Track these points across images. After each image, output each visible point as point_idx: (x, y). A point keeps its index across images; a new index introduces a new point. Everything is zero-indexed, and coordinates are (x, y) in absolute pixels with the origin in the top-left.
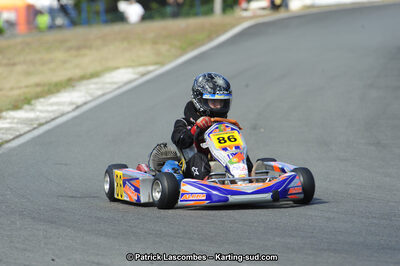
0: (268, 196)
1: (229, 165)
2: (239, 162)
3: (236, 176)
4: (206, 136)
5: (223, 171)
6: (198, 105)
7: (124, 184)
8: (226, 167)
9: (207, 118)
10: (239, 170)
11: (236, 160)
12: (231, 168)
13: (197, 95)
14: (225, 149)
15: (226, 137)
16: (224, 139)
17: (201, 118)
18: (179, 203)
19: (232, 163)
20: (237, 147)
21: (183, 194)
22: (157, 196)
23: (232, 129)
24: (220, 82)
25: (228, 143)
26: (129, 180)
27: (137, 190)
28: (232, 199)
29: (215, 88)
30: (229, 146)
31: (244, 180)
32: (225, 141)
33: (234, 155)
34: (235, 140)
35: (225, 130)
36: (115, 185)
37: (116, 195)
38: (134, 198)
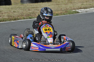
1: (47, 38)
3: (49, 42)
4: (41, 28)
6: (41, 17)
7: (15, 41)
10: (50, 40)
11: (49, 37)
13: (42, 14)
15: (47, 29)
18: (30, 49)
19: (48, 38)
20: (51, 32)
21: (31, 47)
23: (50, 26)
24: (49, 10)
25: (48, 31)
26: (16, 40)
27: (18, 44)
28: (47, 50)
30: (48, 32)
31: (52, 44)
32: (47, 30)
33: (49, 35)
34: (50, 30)
35: (47, 26)
36: (12, 41)
37: (12, 44)
38: (17, 46)
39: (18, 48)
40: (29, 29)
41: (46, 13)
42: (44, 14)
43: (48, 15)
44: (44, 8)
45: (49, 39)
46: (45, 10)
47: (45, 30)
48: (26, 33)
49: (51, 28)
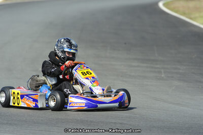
0: (117, 105)
1: (92, 87)
2: (97, 86)
3: (97, 93)
4: (74, 71)
5: (89, 90)
6: (60, 54)
8: (90, 88)
9: (71, 62)
10: (98, 90)
11: (95, 84)
12: (93, 89)
14: (87, 78)
16: (85, 73)
17: (68, 62)
18: (68, 108)
20: (93, 78)
22: (52, 104)
23: (87, 68)
24: (73, 42)
25: (88, 75)
26: (27, 95)
27: (36, 101)
28: (100, 106)
29: (71, 45)
30: (89, 77)
31: (102, 96)
32: (86, 75)
33: (94, 81)
34: (91, 74)
35: (83, 68)
36: (12, 98)
37: (11, 104)
38: (32, 105)
39: (36, 108)
40: (38, 76)
41: (68, 48)
42: (66, 50)
43: (72, 51)
44: (65, 39)
46: (67, 42)
47: (83, 74)
48: (35, 84)
49: (89, 70)
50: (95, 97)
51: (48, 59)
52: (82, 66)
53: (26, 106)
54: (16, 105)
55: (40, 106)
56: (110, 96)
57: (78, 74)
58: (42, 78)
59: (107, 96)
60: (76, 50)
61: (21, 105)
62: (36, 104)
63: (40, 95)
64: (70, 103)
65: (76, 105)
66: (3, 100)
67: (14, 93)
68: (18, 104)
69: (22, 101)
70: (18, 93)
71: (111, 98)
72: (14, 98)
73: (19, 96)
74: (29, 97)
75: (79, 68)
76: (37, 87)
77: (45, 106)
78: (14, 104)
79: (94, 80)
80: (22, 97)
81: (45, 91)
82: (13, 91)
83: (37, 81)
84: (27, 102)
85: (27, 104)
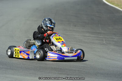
0: (76, 58)
2: (65, 47)
3: (65, 51)
4: (51, 38)
6: (45, 28)
8: (60, 48)
10: (65, 49)
12: (62, 48)
14: (59, 42)
17: (49, 31)
18: (47, 59)
20: (63, 42)
23: (59, 36)
24: (53, 21)
26: (23, 51)
27: (28, 54)
28: (66, 58)
31: (67, 53)
32: (58, 40)
34: (61, 39)
35: (57, 36)
36: (14, 53)
37: (14, 56)
38: (26, 57)
39: (28, 59)
40: (30, 40)
41: (50, 24)
43: (52, 26)
45: (64, 47)
46: (49, 20)
47: (57, 40)
48: (28, 44)
49: (60, 37)
50: (63, 53)
51: (37, 30)
52: (56, 35)
53: (22, 58)
54: (17, 57)
55: (31, 58)
56: (72, 53)
57: (54, 39)
58: (33, 41)
59: (70, 53)
60: (54, 26)
61: (20, 57)
62: (28, 57)
63: (31, 51)
64: (48, 57)
65: (51, 58)
66: (9, 53)
67: (16, 50)
68: (18, 56)
69: (20, 55)
70: (18, 50)
71: (73, 54)
72: (16, 53)
73: (19, 52)
74: (25, 52)
75: (55, 36)
76: (29, 46)
77: (33, 58)
78: (16, 56)
79: (63, 43)
80: (20, 52)
81: (34, 49)
82: (15, 48)
83: (30, 43)
84: (23, 55)
85: (23, 56)
